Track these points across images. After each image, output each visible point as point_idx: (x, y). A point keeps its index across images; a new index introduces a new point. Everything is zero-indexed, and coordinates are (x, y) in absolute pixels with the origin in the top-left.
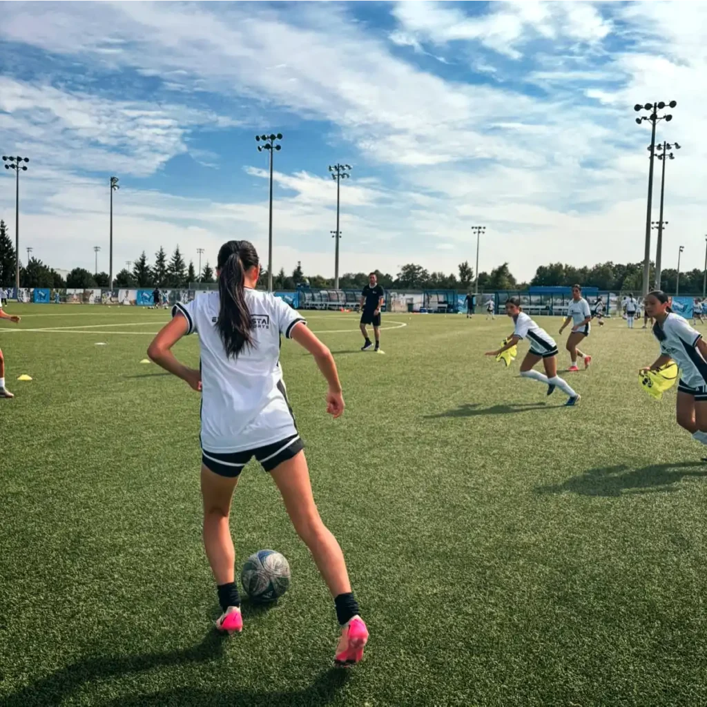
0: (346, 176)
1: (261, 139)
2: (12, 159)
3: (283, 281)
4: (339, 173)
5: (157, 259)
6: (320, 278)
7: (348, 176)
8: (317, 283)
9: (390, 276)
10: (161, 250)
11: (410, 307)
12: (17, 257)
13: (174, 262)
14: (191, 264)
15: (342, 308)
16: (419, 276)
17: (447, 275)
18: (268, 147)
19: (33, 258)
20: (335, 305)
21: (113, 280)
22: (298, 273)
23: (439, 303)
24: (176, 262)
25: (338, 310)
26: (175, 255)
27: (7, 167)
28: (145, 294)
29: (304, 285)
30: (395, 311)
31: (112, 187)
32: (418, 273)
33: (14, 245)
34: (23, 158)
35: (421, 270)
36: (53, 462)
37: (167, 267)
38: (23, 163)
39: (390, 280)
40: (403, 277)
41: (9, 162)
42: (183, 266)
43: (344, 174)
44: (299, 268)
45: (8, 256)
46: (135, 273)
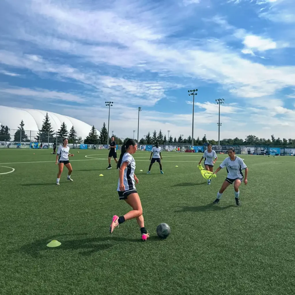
0: (222, 103)
1: (190, 92)
2: (108, 102)
3: (199, 142)
4: (219, 102)
5: (153, 135)
6: (213, 141)
7: (223, 103)
8: (212, 142)
9: (242, 140)
10: (155, 131)
11: (249, 152)
12: (108, 135)
13: (159, 135)
14: (165, 136)
15: (220, 152)
16: (254, 140)
17: (267, 139)
18: (192, 94)
19: (113, 135)
20: (218, 151)
21: (139, 142)
22: (204, 139)
23: (262, 151)
24: (160, 135)
25: (219, 153)
26: (159, 133)
27: (106, 105)
28: (148, 147)
29: (207, 144)
30: (242, 154)
31: (139, 110)
32: (254, 139)
33: (107, 130)
34: (111, 102)
35: (255, 138)
36: (101, 203)
37: (157, 137)
38: (111, 104)
39: (242, 141)
40: (248, 140)
41: (107, 104)
42: (162, 137)
43: (222, 102)
44: (205, 137)
45: (105, 134)
46: (146, 139)
